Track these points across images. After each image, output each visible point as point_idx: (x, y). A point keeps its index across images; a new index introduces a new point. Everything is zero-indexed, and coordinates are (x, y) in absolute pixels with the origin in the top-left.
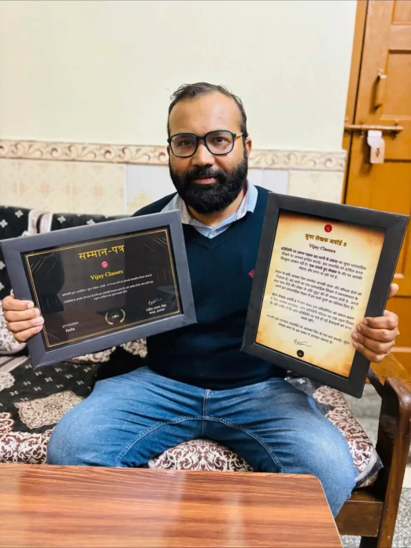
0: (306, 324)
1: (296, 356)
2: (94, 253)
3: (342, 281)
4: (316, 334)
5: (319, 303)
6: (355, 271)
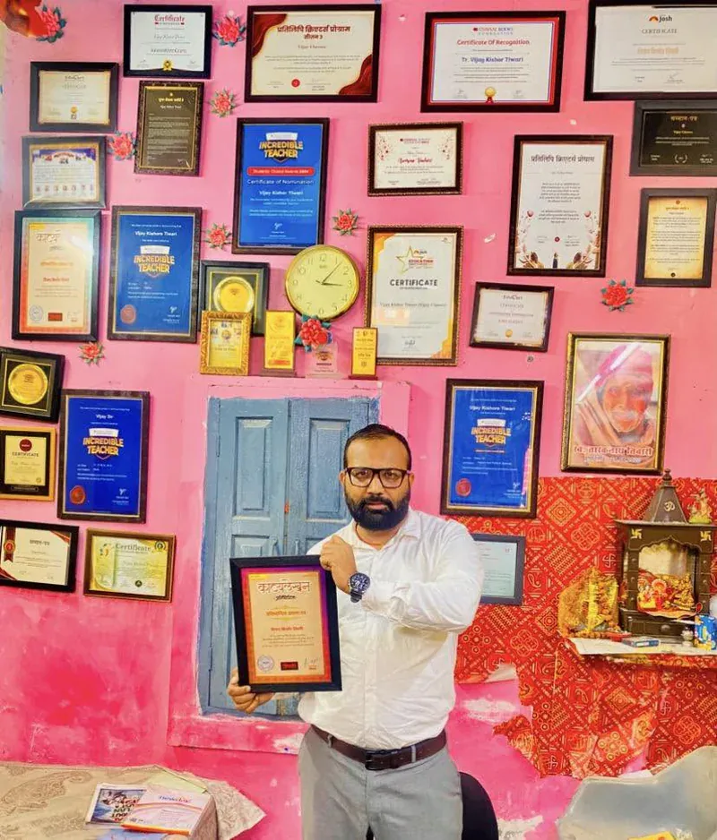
0: (673, 257)
1: (670, 277)
2: (679, 118)
3: (689, 228)
4: (679, 261)
5: (680, 243)
6: (696, 221)
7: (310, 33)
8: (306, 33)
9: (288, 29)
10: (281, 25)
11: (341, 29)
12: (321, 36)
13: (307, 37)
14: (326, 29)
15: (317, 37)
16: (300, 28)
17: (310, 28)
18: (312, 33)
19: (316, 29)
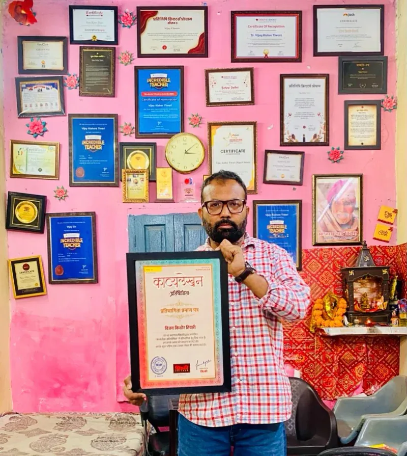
0: (362, 135)
1: (361, 145)
2: (361, 65)
3: (369, 120)
4: (365, 137)
5: (365, 128)
6: (372, 116)
8: (169, 21)
9: (159, 19)
10: (155, 17)
11: (187, 19)
12: (177, 23)
13: (169, 23)
14: (179, 19)
15: (174, 23)
16: (165, 18)
17: (171, 19)
18: (172, 21)
19: (174, 19)
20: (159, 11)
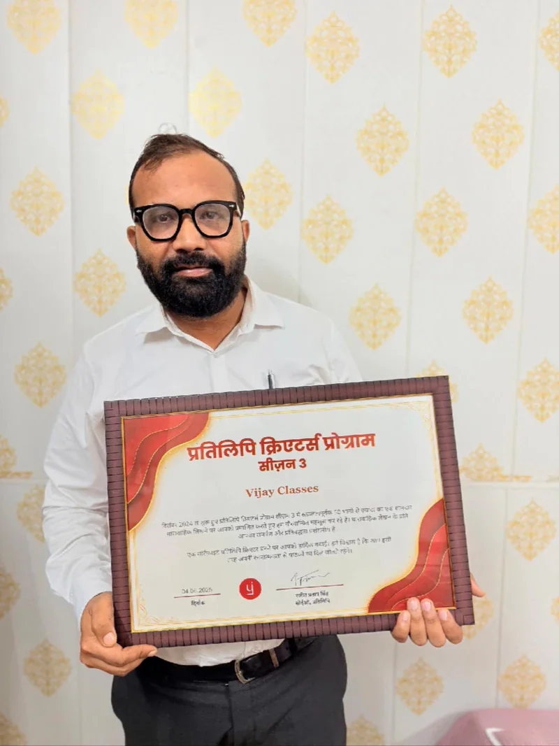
7: (274, 457)
8: (264, 458)
9: (217, 450)
10: (196, 443)
11: (351, 441)
12: (303, 460)
13: (265, 466)
14: (313, 443)
15: (292, 464)
16: (246, 445)
17: (272, 445)
18: (278, 456)
19: (290, 444)
20: (214, 415)
